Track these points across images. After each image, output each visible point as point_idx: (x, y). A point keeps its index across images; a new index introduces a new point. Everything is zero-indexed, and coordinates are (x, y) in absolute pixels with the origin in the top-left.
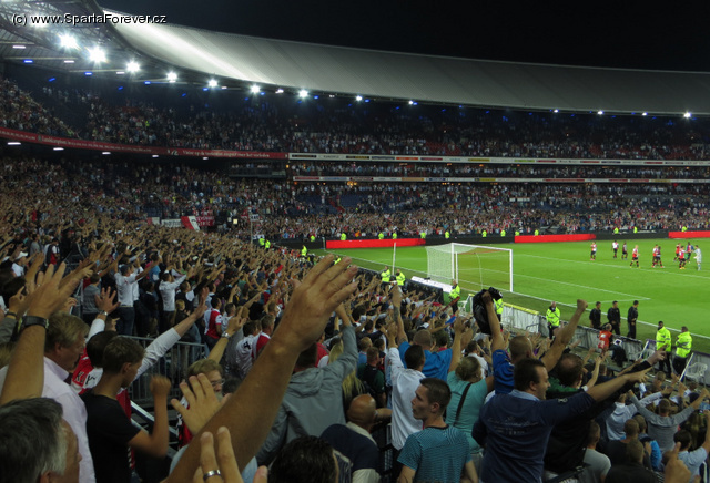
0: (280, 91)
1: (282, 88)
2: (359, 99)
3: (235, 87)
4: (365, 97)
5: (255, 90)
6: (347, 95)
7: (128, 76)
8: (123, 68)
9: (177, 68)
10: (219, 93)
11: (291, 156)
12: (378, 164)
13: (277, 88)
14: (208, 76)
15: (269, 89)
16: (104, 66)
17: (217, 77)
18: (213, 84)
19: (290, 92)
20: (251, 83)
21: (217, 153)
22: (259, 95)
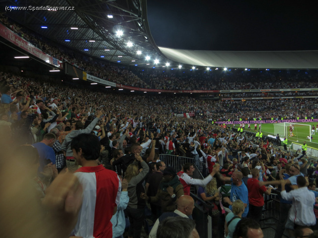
0: (217, 69)
1: (217, 67)
2: (246, 69)
3: (201, 69)
4: (248, 69)
5: (208, 69)
6: (241, 68)
7: (166, 68)
8: (165, 65)
9: (182, 64)
10: (195, 71)
11: (221, 91)
12: (253, 93)
14: (192, 66)
16: (159, 65)
17: (195, 66)
18: (194, 68)
19: (221, 69)
20: (207, 67)
21: (195, 91)
22: (209, 71)
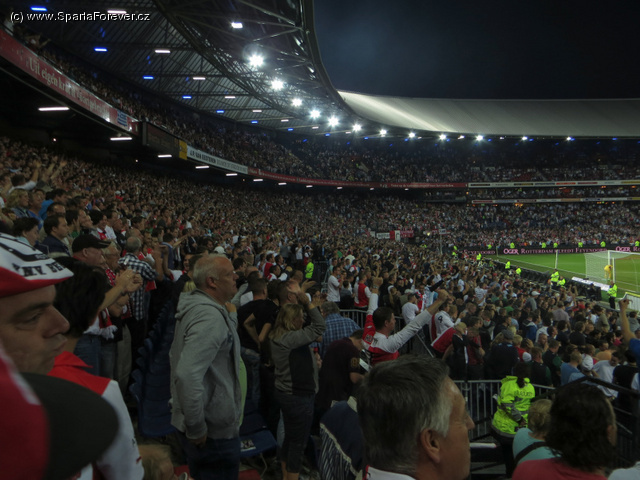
0: (462, 137)
1: (463, 134)
2: (524, 138)
3: (428, 137)
4: (529, 137)
5: (443, 137)
6: (514, 136)
7: (353, 134)
8: (350, 129)
9: (386, 126)
10: (415, 141)
11: (470, 185)
12: (540, 189)
13: (459, 135)
14: (409, 130)
15: (453, 136)
16: (337, 128)
17: (414, 131)
18: (412, 135)
19: (470, 138)
20: (440, 133)
21: (415, 185)
22: (445, 141)
